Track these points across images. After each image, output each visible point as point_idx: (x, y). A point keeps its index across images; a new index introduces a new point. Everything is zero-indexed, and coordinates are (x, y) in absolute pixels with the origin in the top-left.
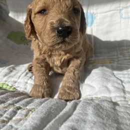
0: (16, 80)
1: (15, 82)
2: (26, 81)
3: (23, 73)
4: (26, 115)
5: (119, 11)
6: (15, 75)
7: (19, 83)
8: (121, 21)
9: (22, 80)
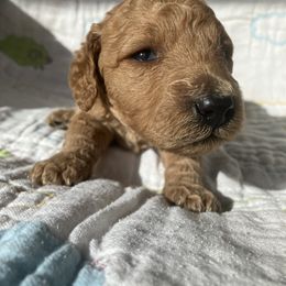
0: (12, 137)
1: (11, 142)
2: (35, 140)
3: (29, 125)
4: (38, 202)
5: (249, 22)
6: (10, 128)
7: (19, 143)
8: (250, 43)
9: (27, 139)
